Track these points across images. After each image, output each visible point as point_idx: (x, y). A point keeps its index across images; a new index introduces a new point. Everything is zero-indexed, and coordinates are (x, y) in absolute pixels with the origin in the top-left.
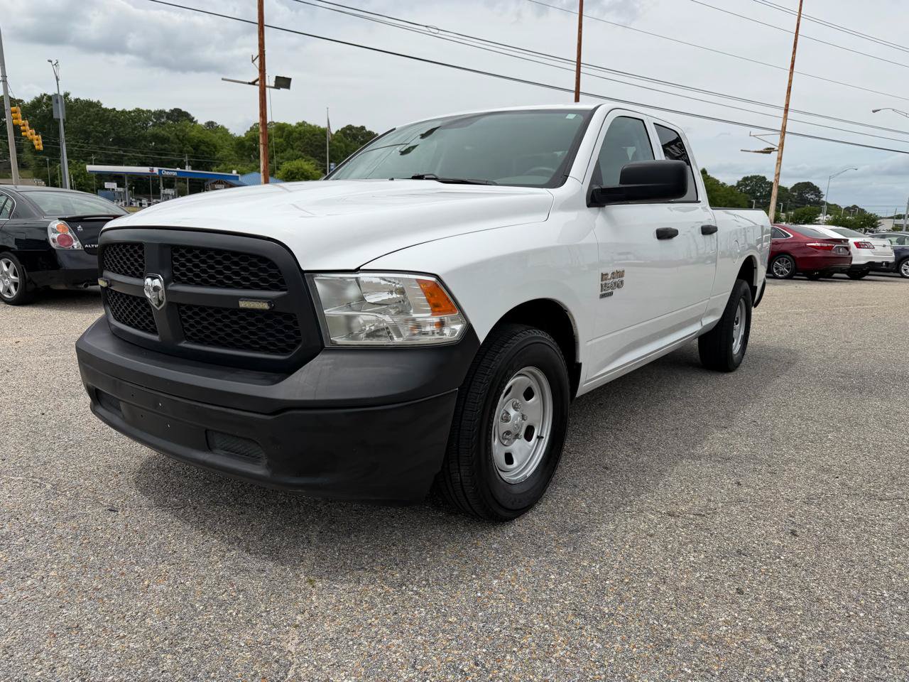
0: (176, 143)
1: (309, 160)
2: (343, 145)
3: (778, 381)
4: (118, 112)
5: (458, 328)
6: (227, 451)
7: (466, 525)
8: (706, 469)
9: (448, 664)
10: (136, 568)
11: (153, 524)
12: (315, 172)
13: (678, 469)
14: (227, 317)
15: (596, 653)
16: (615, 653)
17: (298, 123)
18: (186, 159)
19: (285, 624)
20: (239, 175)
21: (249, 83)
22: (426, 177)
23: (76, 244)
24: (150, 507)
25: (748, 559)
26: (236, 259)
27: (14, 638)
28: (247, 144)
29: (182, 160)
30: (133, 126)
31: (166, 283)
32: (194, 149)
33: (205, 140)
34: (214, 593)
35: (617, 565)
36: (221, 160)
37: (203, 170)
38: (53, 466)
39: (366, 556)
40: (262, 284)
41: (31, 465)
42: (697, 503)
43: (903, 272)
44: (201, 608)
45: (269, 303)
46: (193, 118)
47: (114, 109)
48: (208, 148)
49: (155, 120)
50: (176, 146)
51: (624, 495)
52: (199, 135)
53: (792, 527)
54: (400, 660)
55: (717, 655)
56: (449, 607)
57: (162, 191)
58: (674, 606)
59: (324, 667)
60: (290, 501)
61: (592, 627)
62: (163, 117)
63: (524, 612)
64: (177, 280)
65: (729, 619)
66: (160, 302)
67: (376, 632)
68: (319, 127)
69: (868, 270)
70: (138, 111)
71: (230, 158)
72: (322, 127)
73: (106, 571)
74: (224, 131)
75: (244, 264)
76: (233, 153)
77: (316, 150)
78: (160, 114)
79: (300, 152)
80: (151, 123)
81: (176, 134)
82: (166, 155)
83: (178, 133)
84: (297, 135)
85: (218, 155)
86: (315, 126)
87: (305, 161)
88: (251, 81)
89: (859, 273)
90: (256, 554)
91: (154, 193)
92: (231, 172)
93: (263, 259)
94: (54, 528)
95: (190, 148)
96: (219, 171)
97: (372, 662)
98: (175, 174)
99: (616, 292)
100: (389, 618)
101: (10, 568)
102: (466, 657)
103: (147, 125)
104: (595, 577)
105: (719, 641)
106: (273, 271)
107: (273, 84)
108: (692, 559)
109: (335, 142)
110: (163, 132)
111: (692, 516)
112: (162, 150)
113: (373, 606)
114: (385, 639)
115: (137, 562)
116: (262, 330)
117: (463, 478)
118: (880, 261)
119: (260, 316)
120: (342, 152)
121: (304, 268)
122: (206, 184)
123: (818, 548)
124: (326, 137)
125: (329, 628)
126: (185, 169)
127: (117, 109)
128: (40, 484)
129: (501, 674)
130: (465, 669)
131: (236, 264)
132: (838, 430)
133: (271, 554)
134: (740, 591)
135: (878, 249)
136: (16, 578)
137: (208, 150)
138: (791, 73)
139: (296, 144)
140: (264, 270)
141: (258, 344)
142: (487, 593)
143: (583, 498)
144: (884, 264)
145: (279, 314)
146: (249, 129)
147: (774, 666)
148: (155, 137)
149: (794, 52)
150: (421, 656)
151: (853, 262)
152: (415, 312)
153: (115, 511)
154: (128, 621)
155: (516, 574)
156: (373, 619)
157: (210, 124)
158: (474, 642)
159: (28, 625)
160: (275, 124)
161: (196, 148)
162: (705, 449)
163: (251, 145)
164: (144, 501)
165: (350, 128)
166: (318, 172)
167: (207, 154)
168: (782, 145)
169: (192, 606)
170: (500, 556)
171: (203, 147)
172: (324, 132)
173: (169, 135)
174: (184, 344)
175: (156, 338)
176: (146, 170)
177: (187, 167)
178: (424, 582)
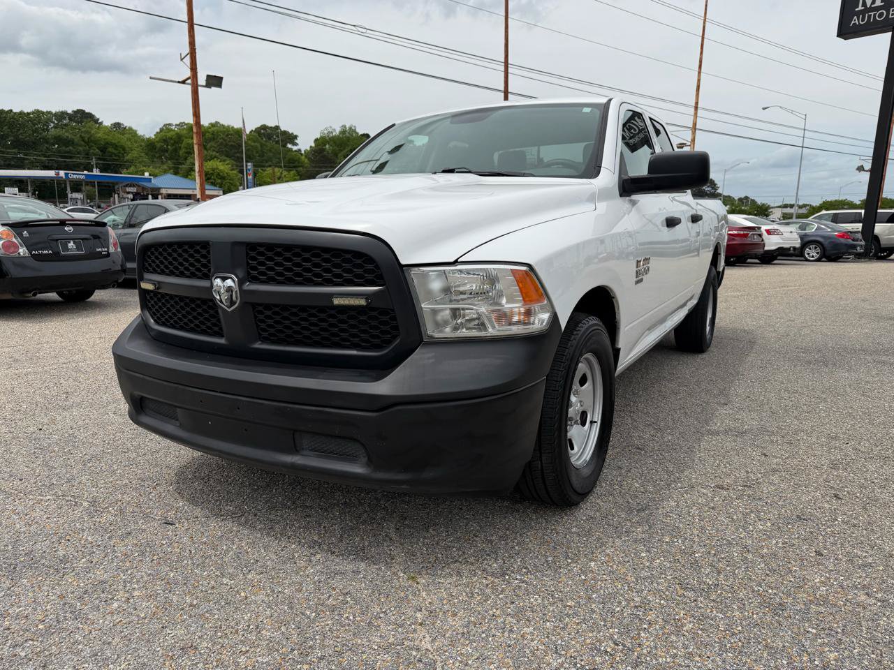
0: (81, 146)
1: (224, 161)
2: (258, 145)
3: (750, 359)
4: (15, 113)
5: (546, 316)
6: (316, 451)
7: (535, 512)
8: (729, 443)
9: (589, 646)
10: (225, 581)
11: (220, 534)
12: (231, 172)
13: (703, 445)
14: (313, 315)
15: (722, 622)
16: (739, 621)
17: (211, 124)
18: (94, 162)
19: (409, 623)
20: (152, 177)
21: (179, 82)
22: (456, 170)
23: (23, 251)
24: (208, 518)
25: (810, 523)
26: (326, 256)
27: (129, 664)
28: (158, 145)
29: (90, 163)
30: (34, 128)
31: (241, 283)
32: (101, 151)
33: (113, 141)
34: (319, 599)
35: (696, 539)
36: (131, 162)
37: (112, 173)
38: (80, 483)
39: (454, 549)
40: (356, 280)
41: (55, 482)
42: (738, 475)
43: (807, 256)
44: (314, 614)
45: (367, 299)
46: (98, 120)
47: (11, 110)
48: (117, 150)
49: (56, 122)
50: (81, 148)
51: (670, 473)
52: (106, 137)
53: (833, 492)
54: (540, 647)
55: (831, 614)
56: (561, 592)
57: (69, 196)
58: (768, 572)
59: (470, 662)
60: (350, 500)
61: (705, 599)
62: (65, 118)
63: (635, 591)
64: (254, 280)
65: (823, 579)
66: (232, 303)
67: (503, 623)
68: (233, 127)
69: (777, 256)
70: (38, 112)
71: (140, 160)
72: (235, 127)
73: (195, 587)
74: (132, 133)
75: (337, 261)
76: (143, 154)
77: (231, 150)
78: (62, 115)
79: (214, 153)
80: (52, 125)
81: (81, 136)
82: (71, 157)
83: (83, 135)
84: (210, 136)
85: (128, 157)
86: (228, 126)
87: (220, 162)
88: (181, 80)
89: (769, 258)
90: (342, 555)
91: (59, 197)
92: (144, 175)
93: (358, 254)
94: (114, 546)
95: (97, 150)
96: (129, 174)
97: (514, 652)
98: (83, 177)
99: (645, 277)
100: (509, 608)
101: (86, 592)
102: (602, 638)
103: (48, 126)
104: (683, 552)
105: (824, 601)
106: (370, 267)
107: (204, 84)
108: (761, 527)
109: (250, 142)
110: (67, 134)
111: (740, 488)
112: (66, 152)
113: (487, 598)
114: (516, 629)
115: (222, 574)
116: (353, 326)
117: (544, 465)
118: (788, 246)
119: (353, 313)
120: (257, 152)
121: (403, 262)
122: (116, 187)
123: (864, 508)
124: (242, 138)
125: (456, 624)
126: (92, 172)
127: (14, 111)
128: (76, 502)
129: (645, 651)
130: (609, 650)
131: (327, 260)
132: (825, 400)
133: (358, 555)
134: (819, 553)
135: (787, 235)
136: (98, 601)
137: (116, 152)
138: (699, 73)
139: (209, 145)
140: (360, 266)
141: (349, 341)
142: (590, 576)
143: (633, 479)
144: (792, 249)
145: (374, 309)
146: (158, 130)
147: (885, 619)
148: (58, 140)
149: (701, 53)
150: (559, 642)
151: (766, 248)
152: (508, 302)
153: (172, 524)
154: (243, 635)
155: (608, 555)
156: (495, 610)
157: (117, 125)
158: (602, 623)
159: (136, 650)
160: (186, 124)
161: (103, 149)
162: (716, 425)
163: (163, 146)
164: (198, 511)
165: (264, 127)
166: (235, 172)
167: (116, 156)
168: (693, 140)
169: (303, 614)
170: (585, 539)
171: (111, 149)
172: (239, 132)
173: (73, 137)
174: (258, 345)
175: (222, 341)
176: (51, 173)
177: (94, 170)
178: (524, 570)
